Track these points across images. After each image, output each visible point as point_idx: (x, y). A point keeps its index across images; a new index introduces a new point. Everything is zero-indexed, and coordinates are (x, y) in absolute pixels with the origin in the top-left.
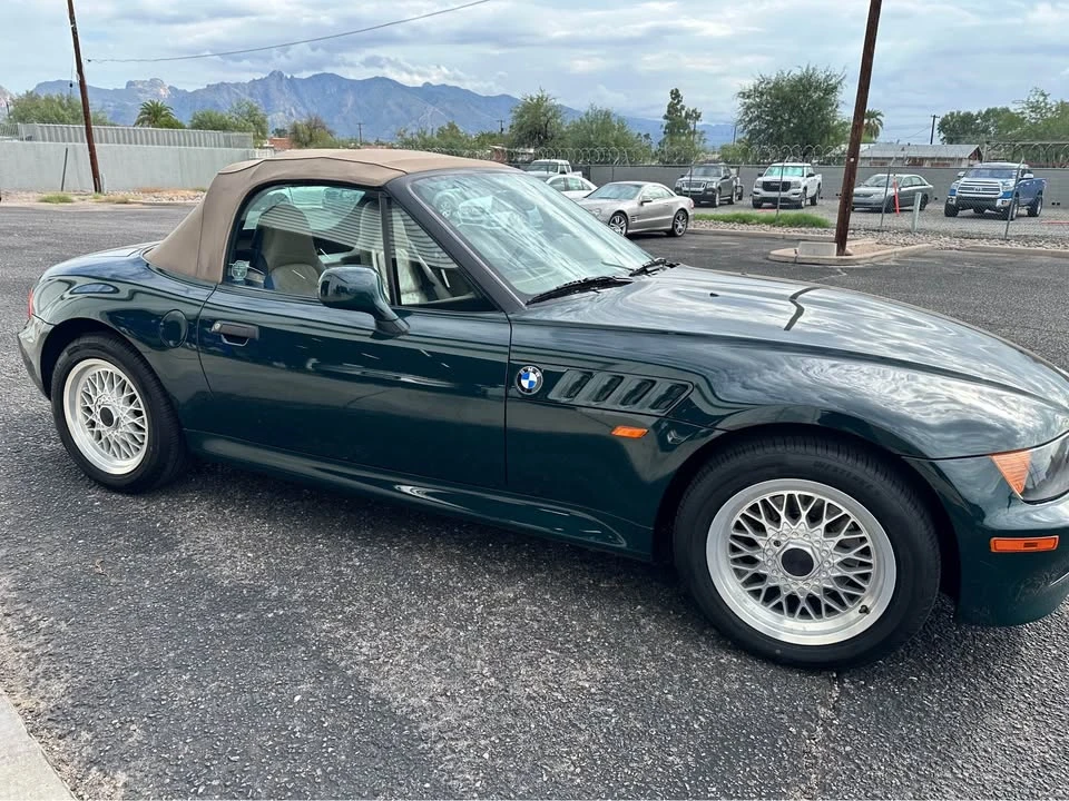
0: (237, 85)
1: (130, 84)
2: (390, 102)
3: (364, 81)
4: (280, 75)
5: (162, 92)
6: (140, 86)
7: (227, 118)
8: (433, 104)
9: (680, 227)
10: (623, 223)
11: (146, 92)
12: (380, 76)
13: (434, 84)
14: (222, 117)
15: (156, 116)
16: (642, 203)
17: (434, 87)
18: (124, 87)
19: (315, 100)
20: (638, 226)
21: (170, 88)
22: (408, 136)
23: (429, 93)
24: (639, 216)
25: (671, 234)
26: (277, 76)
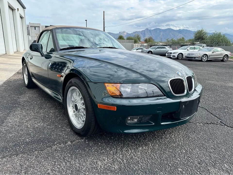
0: (139, 32)
1: (120, 32)
2: (170, 34)
3: (165, 29)
4: (148, 29)
5: (125, 34)
6: (121, 33)
7: (133, 38)
8: (181, 34)
9: (225, 59)
10: (206, 57)
11: (122, 34)
12: (169, 28)
13: (181, 29)
14: (132, 38)
15: (121, 38)
16: (213, 53)
17: (182, 30)
18: (119, 33)
19: (154, 34)
20: (211, 58)
21: (127, 33)
22: (169, 40)
23: (180, 31)
24: (212, 56)
25: (222, 61)
26: (147, 29)
